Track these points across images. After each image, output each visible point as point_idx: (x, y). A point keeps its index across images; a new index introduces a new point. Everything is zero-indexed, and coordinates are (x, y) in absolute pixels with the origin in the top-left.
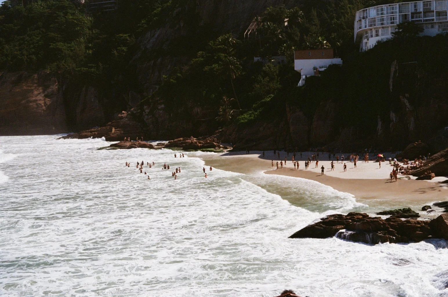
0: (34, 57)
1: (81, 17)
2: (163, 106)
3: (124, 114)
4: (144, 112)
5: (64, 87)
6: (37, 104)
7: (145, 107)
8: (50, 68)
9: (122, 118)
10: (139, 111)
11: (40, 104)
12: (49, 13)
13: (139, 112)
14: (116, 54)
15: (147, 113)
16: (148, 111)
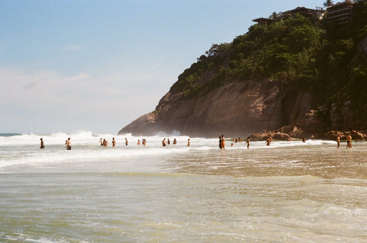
0: (262, 68)
1: (309, 28)
2: (349, 102)
3: (311, 113)
4: (331, 111)
5: (284, 94)
6: (256, 111)
7: (333, 105)
8: (274, 77)
9: (308, 117)
10: (326, 109)
11: (258, 110)
12: (286, 29)
13: (326, 111)
14: (333, 58)
15: (334, 111)
16: (335, 109)
